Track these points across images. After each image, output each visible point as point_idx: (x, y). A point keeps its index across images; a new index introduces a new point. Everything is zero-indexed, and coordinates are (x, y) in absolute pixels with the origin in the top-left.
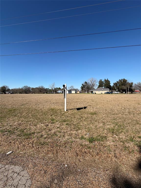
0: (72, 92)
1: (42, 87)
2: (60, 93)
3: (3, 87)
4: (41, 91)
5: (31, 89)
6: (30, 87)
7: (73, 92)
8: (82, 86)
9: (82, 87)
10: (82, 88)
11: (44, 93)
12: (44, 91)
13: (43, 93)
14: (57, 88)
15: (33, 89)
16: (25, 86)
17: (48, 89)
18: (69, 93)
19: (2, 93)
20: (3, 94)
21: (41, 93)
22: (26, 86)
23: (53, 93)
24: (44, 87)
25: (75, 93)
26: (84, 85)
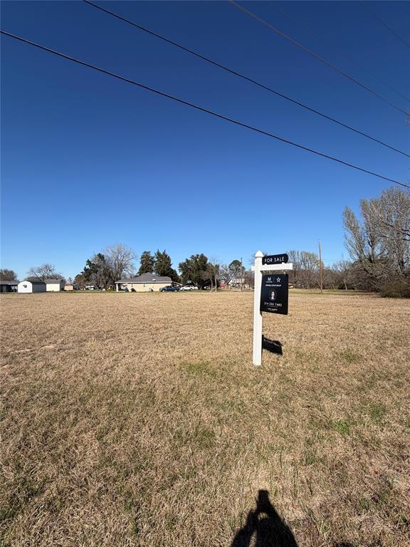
7: (53, 287)
8: (88, 267)
9: (85, 269)
10: (87, 273)
18: (35, 291)
25: (59, 290)
26: (94, 264)
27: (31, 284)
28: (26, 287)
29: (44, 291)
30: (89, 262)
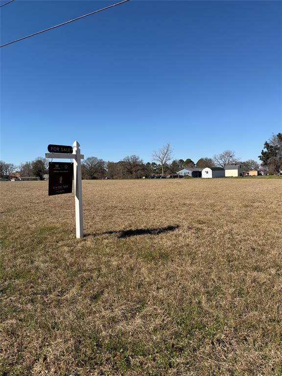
0: (226, 171)
1: (135, 159)
2: (186, 177)
3: (37, 161)
4: (131, 173)
5: (106, 165)
6: (104, 160)
7: (232, 173)
8: (265, 150)
9: (263, 153)
10: (265, 157)
11: (141, 178)
12: (139, 171)
13: (138, 178)
14: (181, 161)
15: (111, 165)
16: (90, 157)
17: (154, 164)
18: (214, 176)
19: (34, 177)
20: (36, 180)
21: (132, 178)
22: (93, 158)
23: (163, 178)
24: (140, 160)
25: (237, 176)
26: (272, 147)
27: (211, 171)
28: (207, 173)
29: (223, 176)
30: (267, 145)
